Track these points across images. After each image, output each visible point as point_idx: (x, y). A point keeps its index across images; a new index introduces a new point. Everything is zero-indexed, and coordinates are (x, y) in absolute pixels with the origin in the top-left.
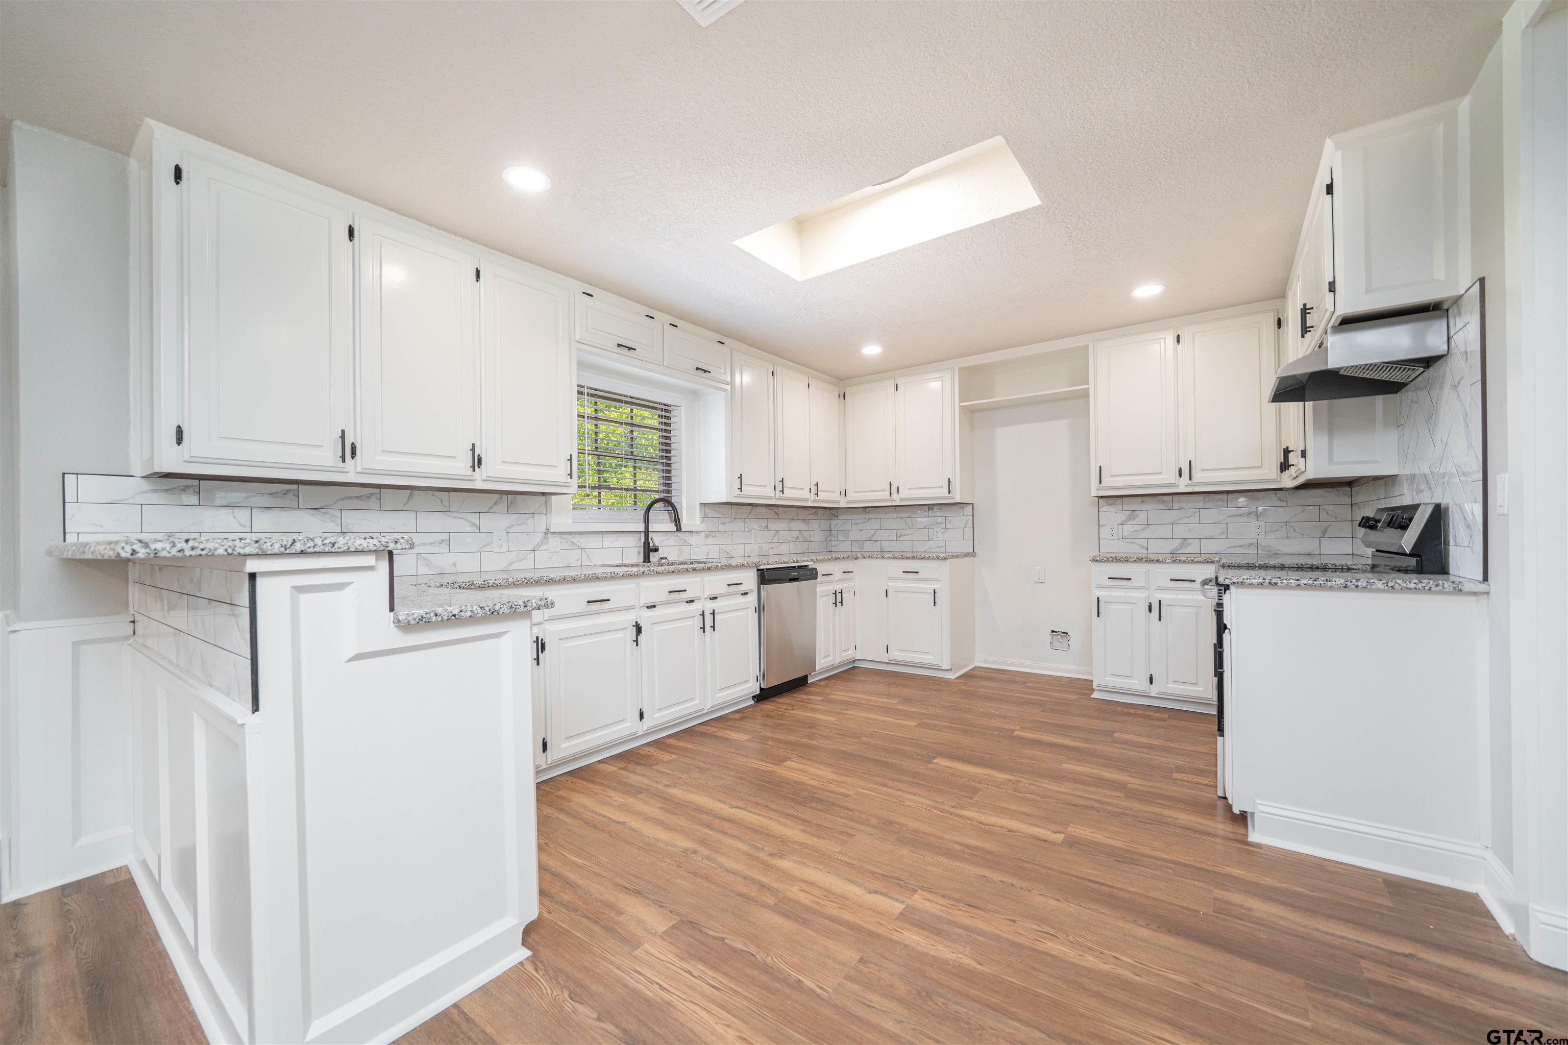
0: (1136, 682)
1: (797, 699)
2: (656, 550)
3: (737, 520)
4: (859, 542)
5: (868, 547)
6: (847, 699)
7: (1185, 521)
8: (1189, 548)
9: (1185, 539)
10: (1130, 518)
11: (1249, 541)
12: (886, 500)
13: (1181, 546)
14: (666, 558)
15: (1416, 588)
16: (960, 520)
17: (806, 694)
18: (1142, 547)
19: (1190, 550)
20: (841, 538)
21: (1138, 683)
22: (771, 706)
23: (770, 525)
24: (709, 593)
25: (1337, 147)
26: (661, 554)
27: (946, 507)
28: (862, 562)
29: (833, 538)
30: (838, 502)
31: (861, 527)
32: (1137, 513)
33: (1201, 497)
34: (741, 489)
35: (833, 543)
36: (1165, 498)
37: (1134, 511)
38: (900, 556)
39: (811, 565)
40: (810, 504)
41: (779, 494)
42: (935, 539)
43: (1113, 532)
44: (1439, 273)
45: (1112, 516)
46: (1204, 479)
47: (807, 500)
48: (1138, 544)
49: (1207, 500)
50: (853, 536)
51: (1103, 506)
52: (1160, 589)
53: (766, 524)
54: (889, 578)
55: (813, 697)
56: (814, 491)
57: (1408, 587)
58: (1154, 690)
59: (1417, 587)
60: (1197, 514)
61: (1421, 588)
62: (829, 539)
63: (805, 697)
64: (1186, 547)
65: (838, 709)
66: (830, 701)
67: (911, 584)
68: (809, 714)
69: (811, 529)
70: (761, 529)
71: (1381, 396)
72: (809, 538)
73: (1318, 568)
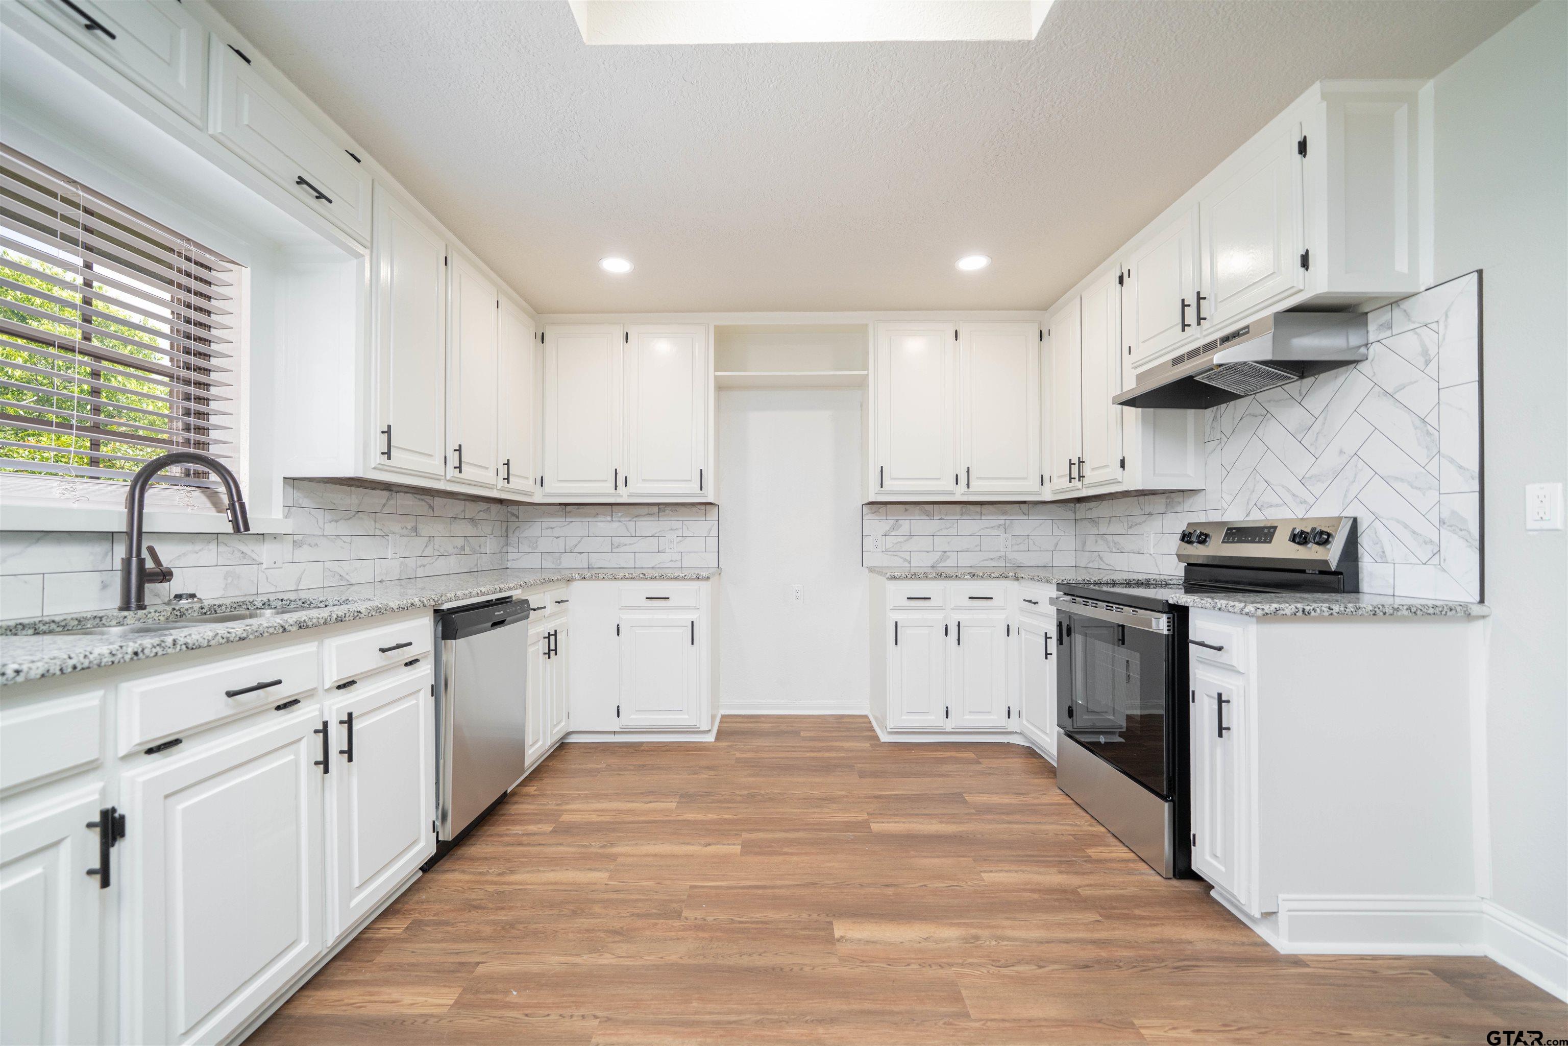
0: (933, 717)
1: (507, 839)
2: (165, 575)
3: (360, 515)
4: (554, 554)
5: (568, 561)
6: (594, 817)
7: (945, 532)
8: (948, 561)
9: (945, 552)
10: (893, 528)
11: (998, 554)
12: (609, 495)
13: (942, 559)
14: (193, 596)
15: (1434, 614)
16: (700, 526)
17: (515, 822)
18: (905, 560)
19: (949, 563)
20: (524, 548)
21: (935, 720)
22: (463, 872)
23: (420, 526)
24: (333, 676)
25: (1324, 96)
26: (176, 586)
27: (683, 509)
28: (577, 585)
29: (510, 549)
30: (530, 494)
31: (557, 532)
32: (900, 522)
33: (958, 507)
34: (388, 454)
35: (510, 556)
36: (927, 507)
37: (897, 521)
38: (642, 576)
39: (517, 594)
40: (494, 494)
41: (452, 473)
42: (667, 550)
43: (876, 543)
44: (1402, 265)
45: (877, 525)
46: (982, 489)
47: (490, 487)
48: (902, 558)
49: (964, 510)
50: (544, 545)
51: (867, 514)
52: (957, 608)
53: (414, 524)
54: (623, 608)
55: (532, 828)
56: (503, 473)
57: (1429, 612)
58: (949, 725)
59: (1436, 612)
60: (955, 525)
61: (1439, 613)
62: (504, 550)
63: (517, 829)
64: (945, 561)
65: (595, 845)
66: (567, 830)
67: (657, 614)
68: (551, 876)
69: (482, 534)
70: (405, 532)
71: (1193, 410)
72: (477, 548)
73: (1142, 584)
